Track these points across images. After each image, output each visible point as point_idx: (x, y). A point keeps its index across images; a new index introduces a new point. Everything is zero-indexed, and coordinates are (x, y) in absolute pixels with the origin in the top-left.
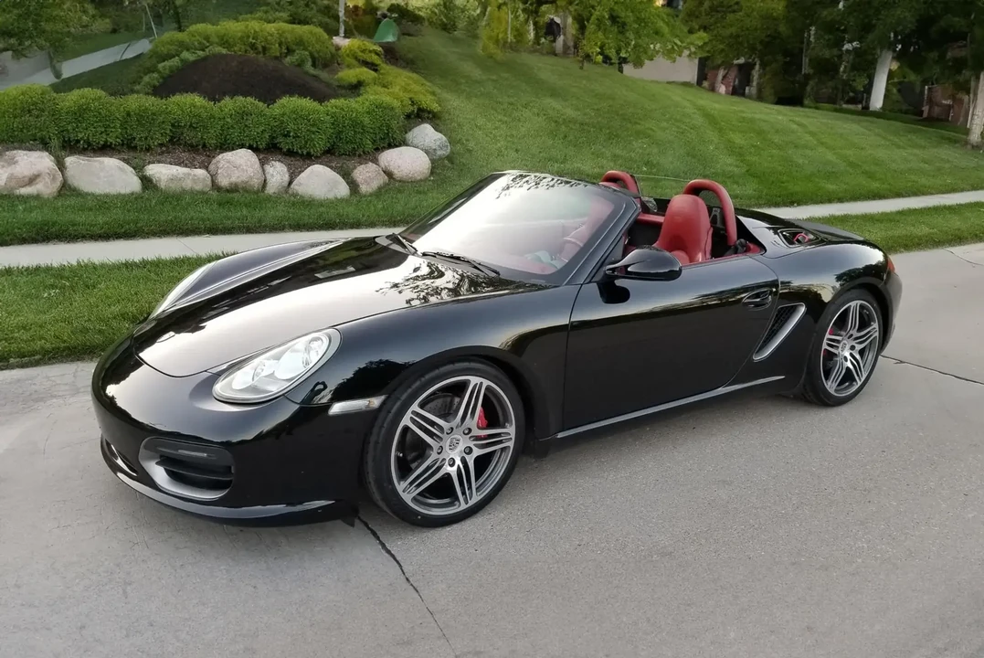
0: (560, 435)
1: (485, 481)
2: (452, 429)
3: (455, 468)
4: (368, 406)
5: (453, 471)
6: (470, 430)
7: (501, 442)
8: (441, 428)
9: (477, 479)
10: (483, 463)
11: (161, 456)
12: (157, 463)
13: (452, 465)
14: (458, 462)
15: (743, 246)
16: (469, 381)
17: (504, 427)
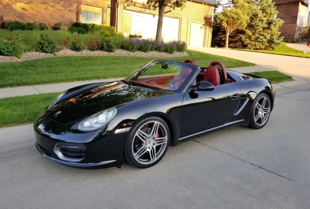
0: (179, 139)
1: (159, 154)
2: (149, 137)
3: (150, 150)
4: (126, 130)
5: (149, 150)
6: (154, 138)
7: (163, 142)
8: (146, 137)
9: (156, 153)
10: (158, 148)
11: (61, 149)
12: (59, 151)
13: (149, 149)
14: (151, 148)
15: (229, 81)
16: (154, 122)
17: (164, 137)
